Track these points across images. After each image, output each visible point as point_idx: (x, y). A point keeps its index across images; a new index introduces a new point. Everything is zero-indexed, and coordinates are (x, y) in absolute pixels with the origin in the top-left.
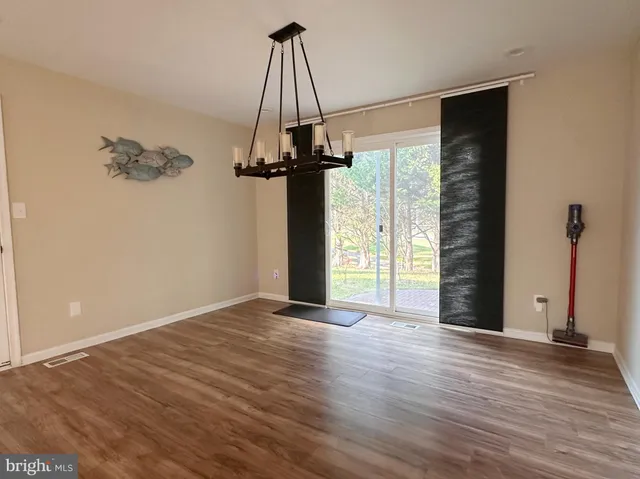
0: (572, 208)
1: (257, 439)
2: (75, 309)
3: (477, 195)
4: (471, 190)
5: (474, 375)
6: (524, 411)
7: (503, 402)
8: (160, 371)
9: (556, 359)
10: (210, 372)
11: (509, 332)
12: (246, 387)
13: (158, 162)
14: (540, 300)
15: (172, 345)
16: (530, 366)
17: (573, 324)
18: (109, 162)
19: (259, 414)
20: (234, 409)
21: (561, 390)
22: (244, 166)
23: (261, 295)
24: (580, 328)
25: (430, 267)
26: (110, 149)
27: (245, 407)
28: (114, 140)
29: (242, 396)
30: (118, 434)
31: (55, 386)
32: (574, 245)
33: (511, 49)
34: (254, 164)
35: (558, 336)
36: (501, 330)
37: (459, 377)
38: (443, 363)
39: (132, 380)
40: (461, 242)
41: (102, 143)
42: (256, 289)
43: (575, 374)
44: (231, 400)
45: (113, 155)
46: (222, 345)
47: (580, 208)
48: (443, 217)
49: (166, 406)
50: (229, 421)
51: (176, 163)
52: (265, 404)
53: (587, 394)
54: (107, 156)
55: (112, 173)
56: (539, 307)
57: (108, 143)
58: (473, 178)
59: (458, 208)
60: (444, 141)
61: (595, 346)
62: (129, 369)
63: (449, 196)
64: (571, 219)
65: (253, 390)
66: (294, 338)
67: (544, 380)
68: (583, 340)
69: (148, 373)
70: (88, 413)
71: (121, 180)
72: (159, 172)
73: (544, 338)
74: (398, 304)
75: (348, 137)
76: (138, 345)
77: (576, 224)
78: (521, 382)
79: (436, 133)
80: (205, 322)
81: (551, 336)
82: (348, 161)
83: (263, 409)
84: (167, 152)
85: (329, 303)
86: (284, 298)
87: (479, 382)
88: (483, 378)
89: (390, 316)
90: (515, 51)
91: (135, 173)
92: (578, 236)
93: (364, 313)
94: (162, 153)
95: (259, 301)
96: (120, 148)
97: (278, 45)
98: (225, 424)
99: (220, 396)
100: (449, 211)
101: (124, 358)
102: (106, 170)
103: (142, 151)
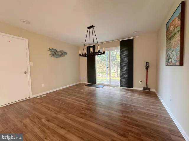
0: (146, 63)
1: (88, 109)
2: (43, 85)
3: (127, 60)
4: (126, 60)
5: (129, 97)
6: (140, 102)
7: (135, 101)
8: (64, 98)
9: (144, 93)
10: (74, 98)
11: (134, 88)
12: (83, 100)
13: (60, 54)
14: (140, 81)
15: (64, 93)
16: (139, 94)
17: (147, 86)
18: (50, 53)
19: (87, 105)
20: (82, 104)
21: (146, 98)
22: (81, 54)
23: (81, 82)
24: (149, 87)
25: (115, 76)
26: (50, 51)
27: (84, 104)
28: (51, 49)
29: (82, 102)
30: (58, 110)
31: (41, 101)
32: (147, 70)
33: (135, 31)
34: (84, 54)
35: (144, 88)
36: (133, 88)
37: (126, 97)
38: (122, 94)
39: (58, 100)
40: (124, 70)
41: (49, 50)
42: (80, 81)
43: (148, 95)
44: (80, 103)
45: (51, 52)
46: (76, 92)
47: (148, 63)
48: (120, 65)
49: (67, 104)
50: (81, 107)
51: (64, 54)
52: (87, 103)
53: (150, 99)
54: (50, 52)
55: (51, 56)
56: (140, 83)
57: (50, 49)
58: (127, 57)
59: (124, 63)
60: (121, 50)
61: (151, 90)
62: (56, 98)
63: (122, 61)
64: (146, 65)
65: (84, 101)
66: (91, 91)
67: (143, 97)
68: (149, 89)
69: (61, 98)
70: (50, 106)
71: (52, 58)
72: (60, 56)
73: (142, 89)
74: (112, 83)
75: (104, 48)
76: (57, 93)
77: (147, 66)
78: (138, 97)
79: (119, 48)
80: (71, 88)
81: (143, 89)
82: (104, 53)
83: (88, 104)
84: (62, 51)
85: (96, 83)
86: (87, 83)
87: (130, 98)
88: (131, 97)
89: (109, 86)
90: (135, 32)
91: (55, 56)
92: (148, 68)
93: (104, 85)
94: (61, 52)
95: (81, 84)
96: (52, 51)
97: (89, 30)
98: (80, 107)
99: (78, 102)
100: (122, 64)
101: (55, 96)
102: (49, 55)
103: (57, 51)
